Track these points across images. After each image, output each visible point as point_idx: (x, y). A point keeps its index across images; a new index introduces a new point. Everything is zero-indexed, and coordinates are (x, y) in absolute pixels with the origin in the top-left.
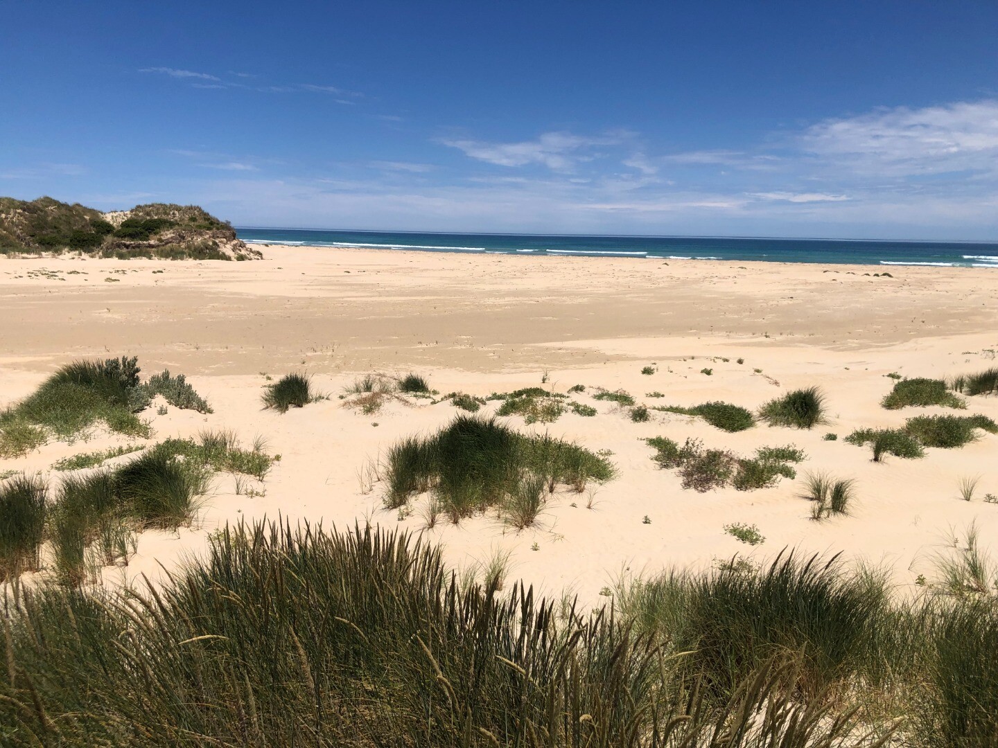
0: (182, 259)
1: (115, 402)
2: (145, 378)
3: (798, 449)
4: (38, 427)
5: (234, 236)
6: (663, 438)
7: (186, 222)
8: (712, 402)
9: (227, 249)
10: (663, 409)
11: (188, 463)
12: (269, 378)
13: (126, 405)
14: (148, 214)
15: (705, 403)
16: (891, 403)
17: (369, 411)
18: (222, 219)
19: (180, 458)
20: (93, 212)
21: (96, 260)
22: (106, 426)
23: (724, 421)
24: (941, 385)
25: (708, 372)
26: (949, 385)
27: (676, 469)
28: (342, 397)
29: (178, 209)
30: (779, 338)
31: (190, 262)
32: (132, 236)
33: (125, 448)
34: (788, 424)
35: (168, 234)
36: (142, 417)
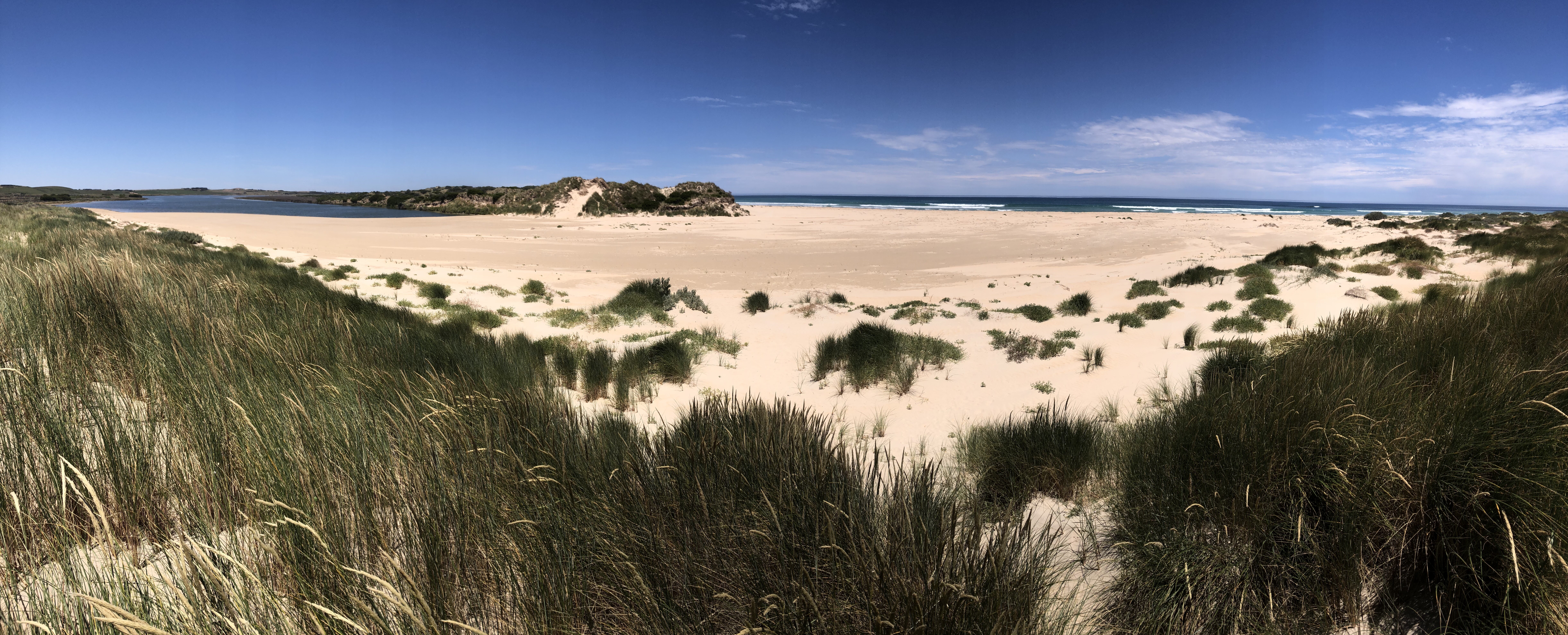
0: (702, 216)
1: (656, 304)
2: (673, 291)
3: (1077, 330)
4: (615, 316)
5: (733, 201)
6: (997, 329)
7: (706, 193)
8: (1028, 304)
9: (729, 209)
10: (998, 311)
11: (693, 345)
12: (747, 292)
13: (662, 306)
14: (684, 188)
15: (1024, 305)
16: (1130, 296)
17: (807, 315)
18: (727, 191)
19: (689, 341)
20: (655, 188)
21: (655, 217)
22: (650, 318)
23: (1035, 316)
24: (1156, 283)
25: (1028, 285)
26: (1160, 283)
27: (1004, 349)
28: (790, 306)
29: (702, 185)
30: (1070, 260)
31: (707, 218)
32: (675, 203)
33: (659, 332)
34: (1073, 314)
35: (695, 201)
36: (670, 314)
